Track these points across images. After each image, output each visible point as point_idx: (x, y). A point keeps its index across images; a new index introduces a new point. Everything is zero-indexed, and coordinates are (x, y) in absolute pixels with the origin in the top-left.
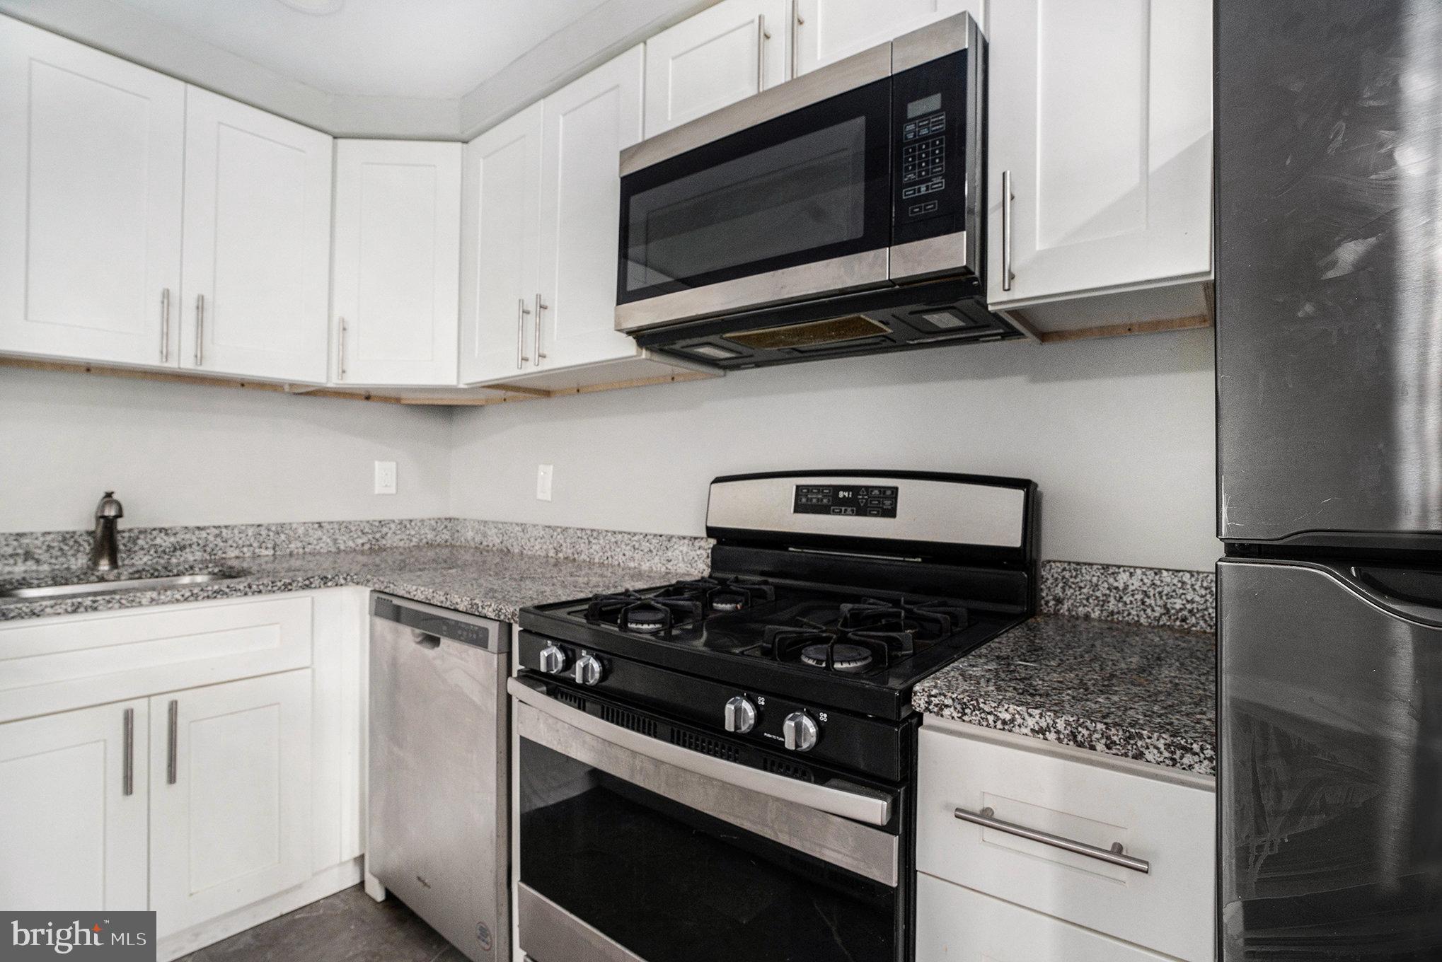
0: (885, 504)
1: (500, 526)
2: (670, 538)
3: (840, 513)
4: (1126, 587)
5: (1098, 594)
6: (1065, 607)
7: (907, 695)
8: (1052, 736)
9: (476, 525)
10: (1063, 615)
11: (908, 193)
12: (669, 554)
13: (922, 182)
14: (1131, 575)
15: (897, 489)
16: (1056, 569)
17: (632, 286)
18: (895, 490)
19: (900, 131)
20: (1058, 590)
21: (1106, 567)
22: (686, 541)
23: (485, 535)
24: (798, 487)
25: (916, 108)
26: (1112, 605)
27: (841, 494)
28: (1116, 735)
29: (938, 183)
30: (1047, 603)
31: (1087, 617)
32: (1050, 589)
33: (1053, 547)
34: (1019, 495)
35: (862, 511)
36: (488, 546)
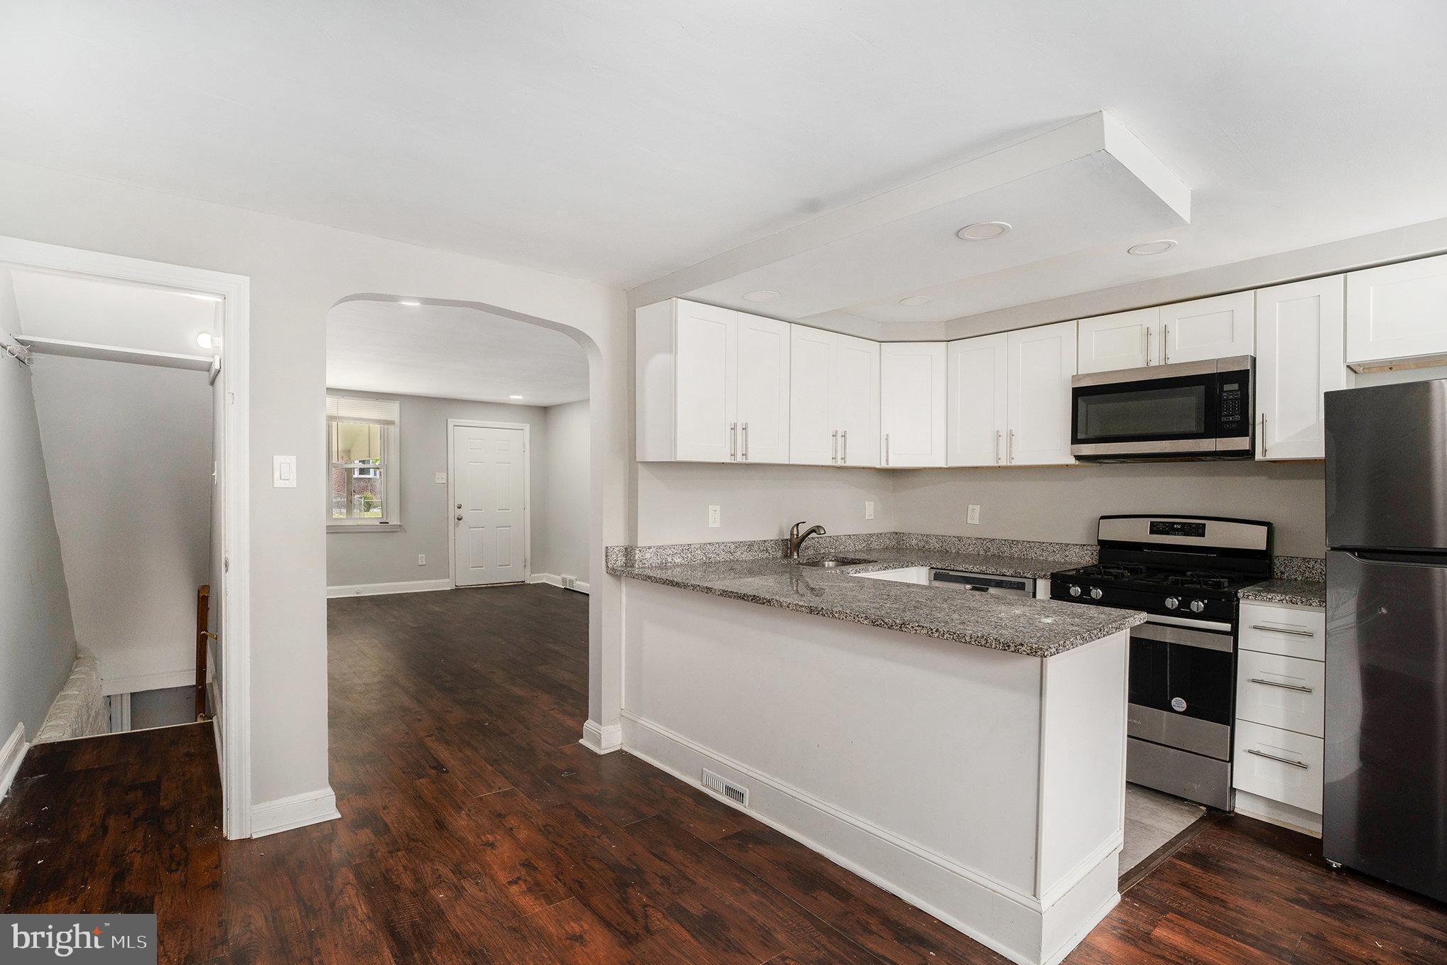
0: (1199, 531)
1: (941, 537)
2: (1067, 545)
3: (1175, 535)
4: (1313, 567)
5: (1301, 570)
6: (1285, 576)
7: (1237, 592)
8: (1284, 602)
9: (920, 537)
10: (1284, 579)
11: (1224, 419)
12: (1067, 553)
13: (1231, 416)
14: (1316, 562)
15: (1205, 524)
16: (1282, 559)
17: (1080, 436)
18: (1204, 525)
19: (1221, 394)
20: (1282, 568)
21: (1304, 559)
22: (1078, 547)
23: (927, 542)
24: (1151, 522)
25: (1227, 387)
26: (1307, 575)
27: (1175, 526)
28: (1304, 600)
29: (1237, 418)
30: (1277, 574)
31: (1296, 579)
32: (1278, 566)
33: (1278, 551)
34: (1265, 529)
35: (1186, 534)
36: (930, 548)
